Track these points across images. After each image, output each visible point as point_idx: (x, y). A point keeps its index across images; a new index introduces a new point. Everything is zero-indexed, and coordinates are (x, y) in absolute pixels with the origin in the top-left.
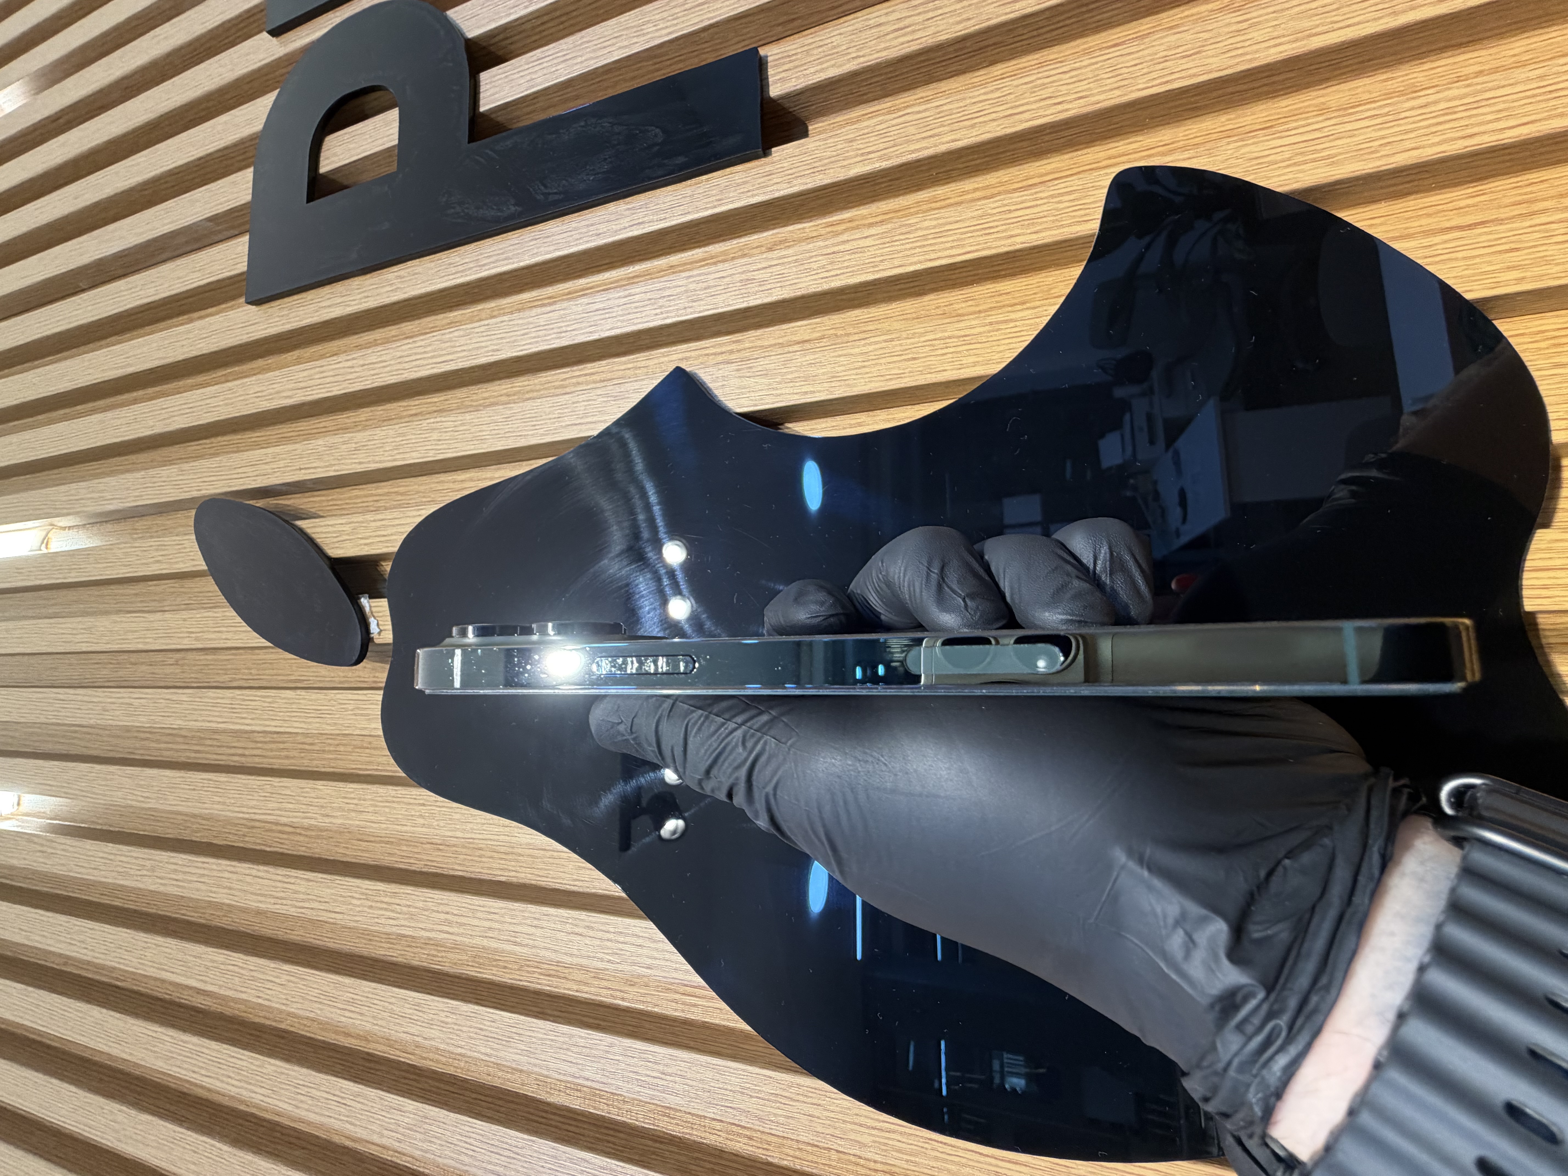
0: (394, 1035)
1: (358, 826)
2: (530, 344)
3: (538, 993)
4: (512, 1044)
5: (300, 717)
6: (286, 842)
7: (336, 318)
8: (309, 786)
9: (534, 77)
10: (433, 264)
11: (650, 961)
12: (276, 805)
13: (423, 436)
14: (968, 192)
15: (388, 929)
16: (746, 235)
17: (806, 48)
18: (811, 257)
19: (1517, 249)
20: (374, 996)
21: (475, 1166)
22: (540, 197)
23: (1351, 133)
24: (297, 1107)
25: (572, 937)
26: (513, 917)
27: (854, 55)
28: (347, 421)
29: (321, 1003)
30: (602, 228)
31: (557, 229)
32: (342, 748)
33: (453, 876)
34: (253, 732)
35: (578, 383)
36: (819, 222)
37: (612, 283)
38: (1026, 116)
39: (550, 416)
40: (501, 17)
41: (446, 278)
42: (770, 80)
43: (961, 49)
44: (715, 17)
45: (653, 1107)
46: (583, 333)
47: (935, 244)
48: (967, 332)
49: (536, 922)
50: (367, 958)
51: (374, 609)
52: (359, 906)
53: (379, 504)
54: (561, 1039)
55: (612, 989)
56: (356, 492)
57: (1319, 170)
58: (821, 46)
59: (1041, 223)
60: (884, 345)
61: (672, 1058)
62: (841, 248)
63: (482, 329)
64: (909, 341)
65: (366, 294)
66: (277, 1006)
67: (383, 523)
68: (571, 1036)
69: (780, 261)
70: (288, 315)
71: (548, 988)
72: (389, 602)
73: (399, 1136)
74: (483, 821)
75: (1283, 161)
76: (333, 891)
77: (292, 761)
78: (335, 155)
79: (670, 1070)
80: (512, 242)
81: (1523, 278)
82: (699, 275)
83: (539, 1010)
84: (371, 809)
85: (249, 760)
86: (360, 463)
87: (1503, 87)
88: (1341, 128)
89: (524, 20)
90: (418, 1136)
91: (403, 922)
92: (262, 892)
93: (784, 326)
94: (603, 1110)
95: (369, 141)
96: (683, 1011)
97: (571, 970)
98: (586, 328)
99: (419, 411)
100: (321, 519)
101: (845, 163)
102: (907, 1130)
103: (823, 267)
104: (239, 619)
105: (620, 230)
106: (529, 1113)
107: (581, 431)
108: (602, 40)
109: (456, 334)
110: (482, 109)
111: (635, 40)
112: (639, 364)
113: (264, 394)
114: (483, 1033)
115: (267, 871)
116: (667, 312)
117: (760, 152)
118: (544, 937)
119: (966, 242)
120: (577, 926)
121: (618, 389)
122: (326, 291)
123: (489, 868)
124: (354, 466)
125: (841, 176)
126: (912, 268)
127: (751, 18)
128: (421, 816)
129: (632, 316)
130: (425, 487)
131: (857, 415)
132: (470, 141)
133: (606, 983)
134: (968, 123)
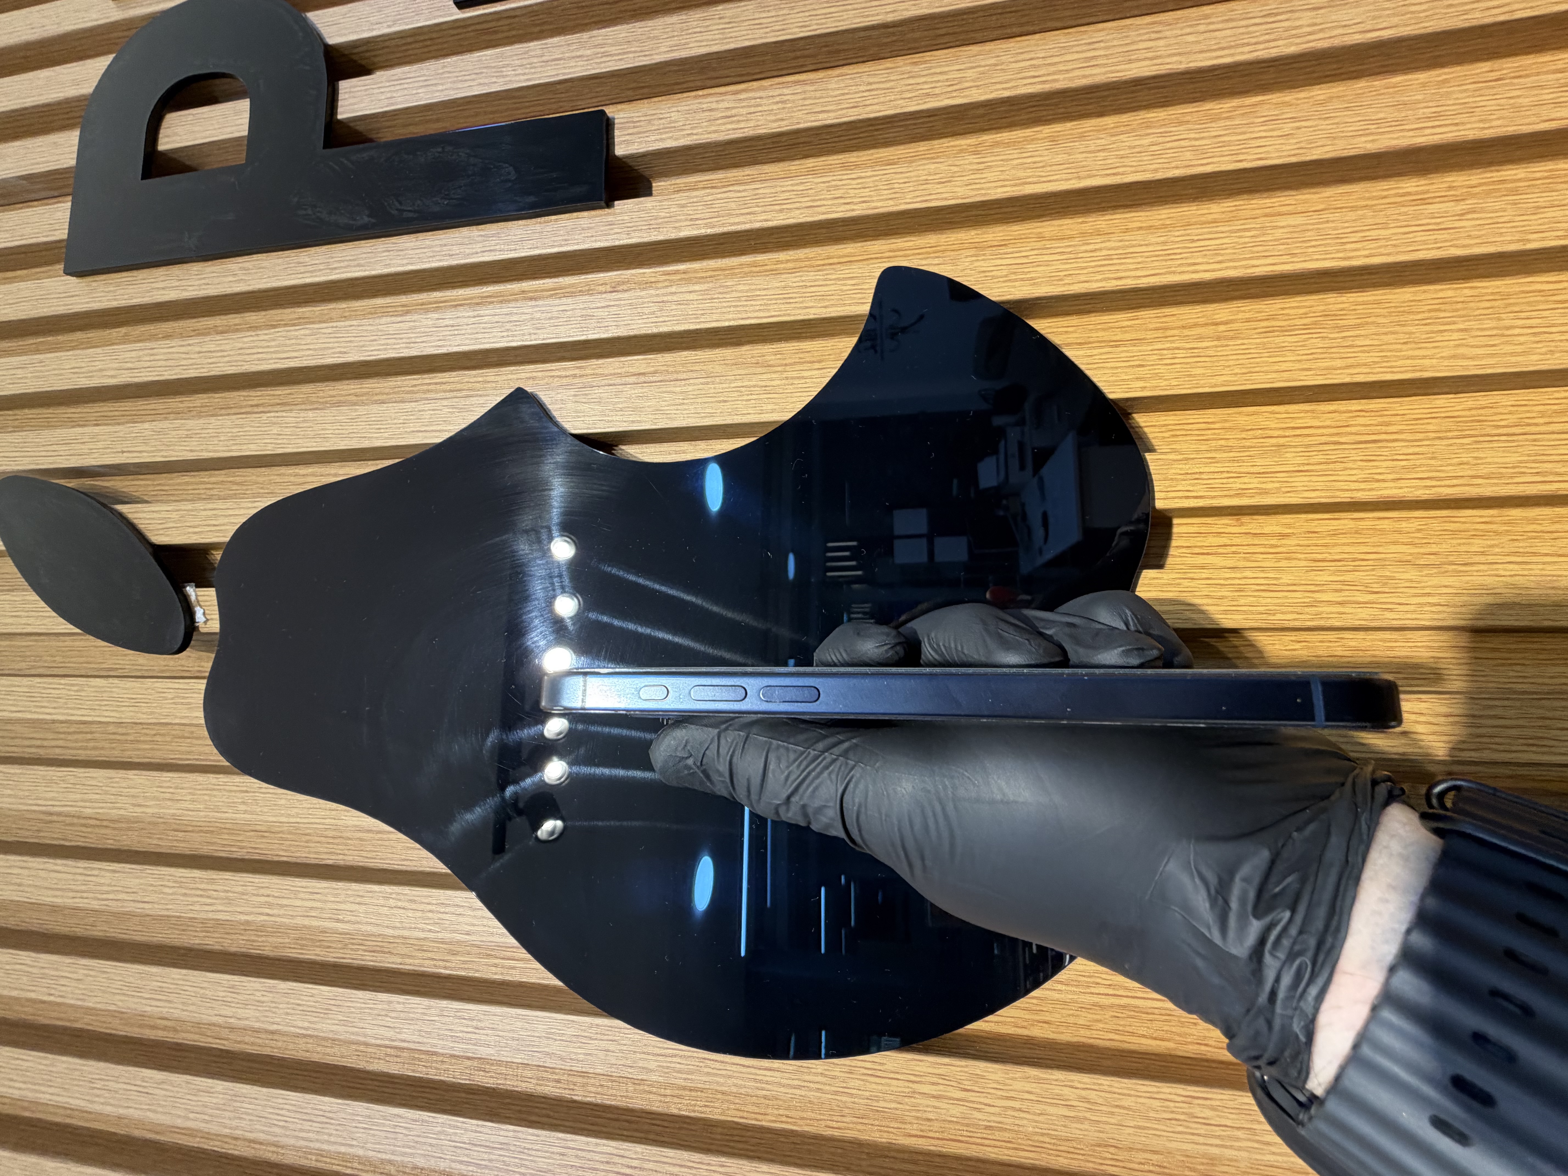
0: (205, 1019)
1: (172, 815)
2: (378, 350)
3: (362, 969)
4: (330, 1016)
5: (112, 705)
6: (90, 836)
7: (170, 302)
8: (120, 776)
9: (395, 95)
10: (280, 261)
11: (468, 928)
12: (78, 796)
13: (263, 429)
14: (782, 262)
15: (203, 915)
16: (592, 272)
17: (648, 118)
18: (643, 303)
19: (1142, 366)
20: (184, 983)
21: (287, 1136)
22: (394, 212)
23: (1047, 263)
24: (92, 1102)
25: (395, 911)
26: (336, 895)
27: (689, 132)
28: (181, 405)
29: (124, 994)
30: (456, 249)
31: (412, 244)
32: (158, 738)
33: (278, 862)
34: (54, 721)
35: (429, 391)
36: (658, 269)
37: (465, 300)
38: (822, 209)
39: (395, 421)
40: (364, 31)
41: (293, 276)
42: (616, 140)
43: (777, 142)
44: (570, 73)
45: (469, 1063)
46: (433, 346)
47: (747, 306)
48: (768, 383)
49: (358, 900)
50: (179, 948)
51: (200, 598)
52: (172, 894)
53: (212, 492)
54: (380, 1007)
55: (435, 960)
56: (186, 478)
57: (1025, 288)
58: (661, 119)
59: (829, 300)
60: (701, 386)
61: (485, 1013)
62: (669, 298)
63: (330, 330)
64: (721, 386)
65: (206, 281)
66: (72, 1002)
67: (215, 512)
68: (390, 1002)
69: (617, 303)
70: (114, 291)
71: (372, 963)
72: (217, 591)
73: (206, 1117)
74: (309, 806)
75: (1001, 277)
76: (141, 881)
77: (102, 752)
78: (176, 134)
79: (483, 1025)
80: (364, 250)
81: (1145, 387)
82: (546, 306)
83: (359, 982)
84: (188, 798)
85: (49, 751)
86: (191, 451)
87: (1142, 245)
88: (1041, 258)
89: (386, 38)
90: (227, 1114)
91: (220, 908)
92: (59, 887)
93: (623, 359)
94: (421, 1072)
95: (217, 127)
96: (502, 974)
97: (396, 945)
98: (434, 342)
99: (261, 402)
100: (144, 505)
101: (677, 225)
102: (686, 1053)
103: (653, 313)
104: (43, 604)
105: (472, 254)
106: (346, 1081)
107: (426, 437)
108: (463, 73)
109: (302, 332)
110: (339, 117)
111: (494, 80)
112: (489, 379)
113: (83, 370)
114: (301, 1008)
115: (66, 865)
116: (513, 336)
117: (603, 203)
118: (366, 913)
119: (771, 307)
120: (400, 900)
121: (463, 402)
122: (160, 272)
123: (316, 853)
124: (185, 453)
125: (673, 235)
126: (727, 324)
127: (603, 80)
128: (243, 803)
129: (480, 336)
130: (264, 479)
131: (681, 444)
132: (326, 146)
133: (430, 955)
134: (777, 207)
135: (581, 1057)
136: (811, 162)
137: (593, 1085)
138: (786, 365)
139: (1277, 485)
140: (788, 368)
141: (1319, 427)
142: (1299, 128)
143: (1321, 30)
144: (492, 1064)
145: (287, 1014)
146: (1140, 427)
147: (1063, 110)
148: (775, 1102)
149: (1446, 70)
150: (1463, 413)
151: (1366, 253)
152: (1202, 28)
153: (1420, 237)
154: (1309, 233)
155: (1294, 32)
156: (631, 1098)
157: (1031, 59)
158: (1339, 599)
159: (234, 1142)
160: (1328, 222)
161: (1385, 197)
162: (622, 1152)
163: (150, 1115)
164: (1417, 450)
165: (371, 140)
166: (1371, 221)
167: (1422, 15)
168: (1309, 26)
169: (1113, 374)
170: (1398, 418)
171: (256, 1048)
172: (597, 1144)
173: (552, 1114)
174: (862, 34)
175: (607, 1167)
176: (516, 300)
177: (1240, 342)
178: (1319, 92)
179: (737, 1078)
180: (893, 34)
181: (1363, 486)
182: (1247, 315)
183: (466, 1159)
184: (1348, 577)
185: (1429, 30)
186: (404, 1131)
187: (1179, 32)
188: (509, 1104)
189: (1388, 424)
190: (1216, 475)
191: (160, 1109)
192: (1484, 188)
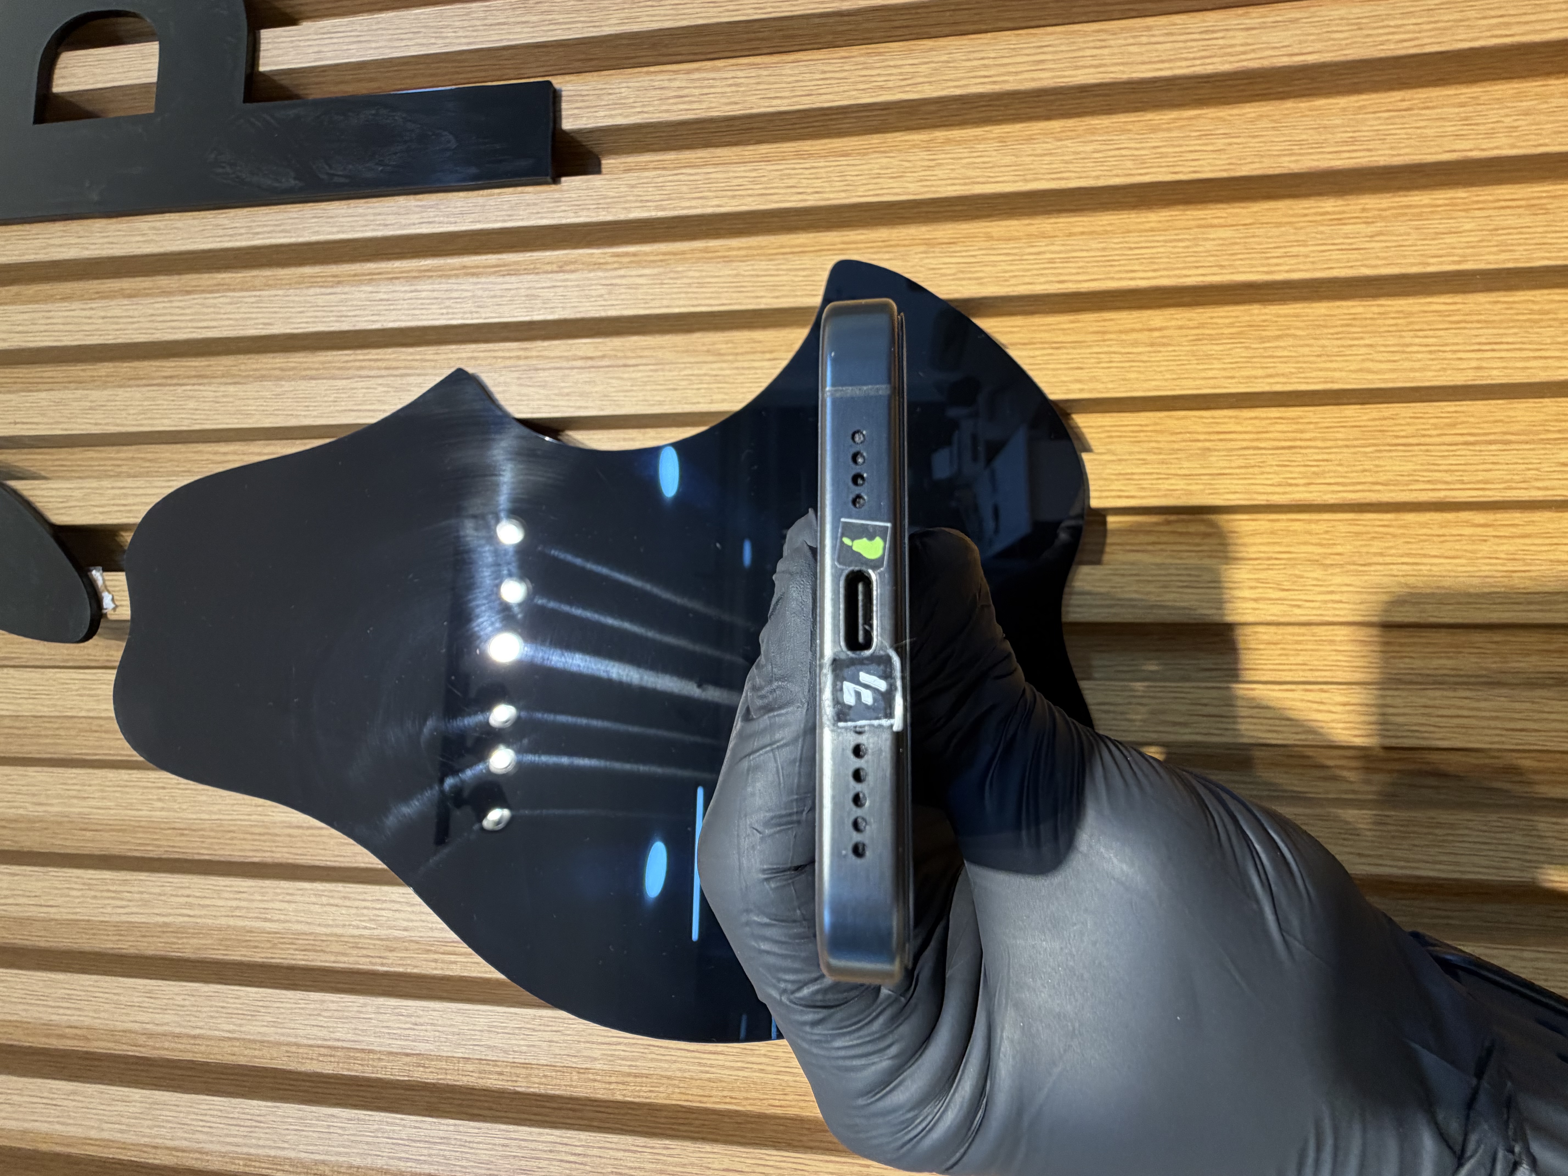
0: (120, 1026)
1: (80, 813)
2: (305, 323)
3: (292, 968)
4: (259, 1018)
5: (7, 698)
7: (69, 260)
8: (18, 773)
10: (196, 222)
11: (405, 924)
13: (178, 403)
14: (733, 249)
15: (115, 918)
16: (538, 250)
17: (597, 92)
18: (592, 285)
19: (1081, 368)
20: (95, 989)
21: (212, 1142)
22: (323, 176)
25: (327, 908)
26: (263, 894)
27: (639, 110)
28: (82, 374)
29: (28, 1004)
30: (391, 219)
31: (343, 211)
32: (62, 732)
35: (361, 368)
36: (606, 250)
37: (402, 272)
39: (325, 399)
41: (211, 239)
42: (564, 113)
43: (730, 126)
44: (516, 39)
45: (408, 1059)
46: (365, 321)
47: (698, 293)
48: (718, 372)
49: (288, 898)
50: (90, 953)
51: (108, 583)
52: (78, 897)
53: (120, 469)
54: (312, 1006)
55: (371, 957)
56: (91, 454)
57: (972, 287)
59: (780, 290)
60: (650, 373)
61: (424, 1009)
62: (618, 281)
63: (253, 299)
64: (671, 373)
65: (110, 240)
67: (124, 491)
68: (323, 1001)
69: (563, 283)
71: (303, 962)
72: (127, 576)
73: (123, 1127)
74: (232, 802)
75: (949, 275)
76: (45, 884)
78: (74, 76)
79: (421, 1020)
80: (290, 215)
81: (1085, 390)
83: (287, 982)
86: (96, 424)
90: (145, 1123)
91: (134, 910)
93: (570, 342)
94: (356, 1071)
95: (121, 70)
96: (442, 969)
97: (329, 943)
98: (367, 315)
99: (176, 373)
100: (42, 482)
101: (627, 205)
103: (601, 296)
105: (410, 225)
106: (277, 1083)
107: (359, 417)
109: (221, 300)
111: (433, 41)
112: (427, 357)
114: (226, 1011)
116: (452, 313)
117: (549, 179)
118: (296, 911)
119: (723, 295)
120: (332, 897)
121: (399, 381)
122: (57, 227)
123: (241, 850)
124: (88, 426)
125: (622, 216)
126: (677, 310)
127: (550, 49)
128: (160, 800)
129: (417, 312)
130: (180, 456)
131: (630, 431)
132: (246, 100)
133: (365, 952)
134: (730, 193)
135: (524, 1049)
136: (764, 149)
137: (537, 1076)
138: (737, 354)
139: (1201, 487)
140: (740, 358)
141: (1240, 433)
142: (1230, 144)
143: (1253, 51)
144: (432, 1060)
145: (212, 1017)
146: (1078, 427)
147: (1013, 112)
148: (719, 1084)
149: (1364, 97)
150: (1369, 423)
151: (1287, 268)
152: (1144, 40)
153: (1335, 255)
154: (1237, 247)
155: (1229, 50)
156: (576, 1087)
157: (982, 59)
158: (1253, 596)
159: (154, 1151)
160: (1253, 237)
161: (1306, 215)
162: (565, 1140)
163: (58, 1127)
164: (1326, 457)
165: (297, 97)
166: (1292, 238)
167: (1344, 42)
168: (1242, 45)
169: (1054, 376)
170: (1312, 426)
171: (177, 1053)
172: (540, 1134)
173: (494, 1106)
174: (817, 21)
175: (551, 1156)
176: (457, 276)
177: (1170, 348)
178: (1250, 110)
179: (682, 1062)
180: (849, 23)
181: (1278, 489)
182: (1180, 323)
183: (403, 1155)
184: (1262, 575)
185: (1350, 58)
186: (340, 1131)
187: (1123, 42)
188: (448, 1098)
189: (1302, 432)
190: (1146, 477)
191: (71, 1121)
192: (1395, 211)
